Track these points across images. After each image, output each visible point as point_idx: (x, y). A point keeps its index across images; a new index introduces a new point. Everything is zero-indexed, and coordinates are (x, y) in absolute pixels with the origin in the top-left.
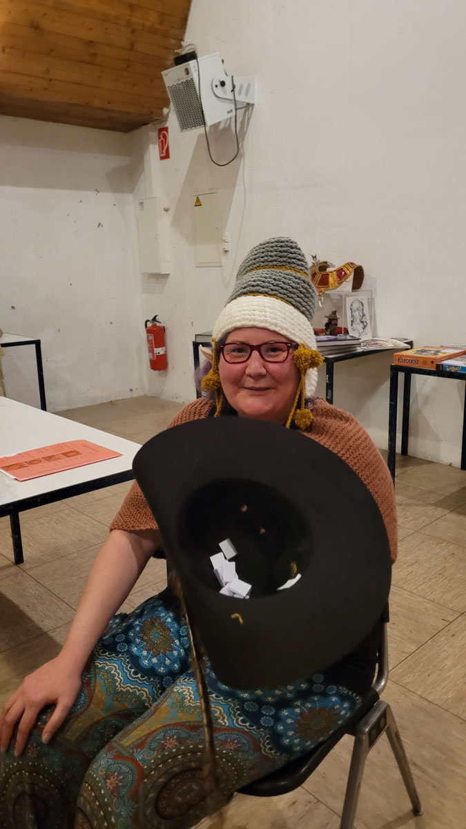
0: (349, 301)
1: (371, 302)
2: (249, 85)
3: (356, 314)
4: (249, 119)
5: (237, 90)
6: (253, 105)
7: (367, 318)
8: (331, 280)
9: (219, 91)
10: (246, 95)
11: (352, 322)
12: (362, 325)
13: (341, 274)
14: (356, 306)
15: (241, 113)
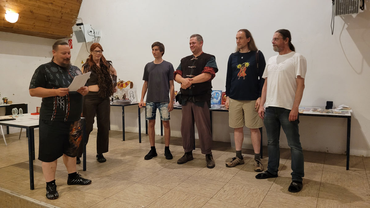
0: (129, 91)
1: (136, 92)
2: (99, 32)
3: (131, 95)
4: (99, 41)
5: (95, 33)
6: (100, 37)
7: (135, 96)
8: (124, 85)
9: (90, 33)
10: (98, 34)
11: (130, 97)
12: (133, 98)
13: (127, 84)
14: (131, 92)
15: (96, 39)
